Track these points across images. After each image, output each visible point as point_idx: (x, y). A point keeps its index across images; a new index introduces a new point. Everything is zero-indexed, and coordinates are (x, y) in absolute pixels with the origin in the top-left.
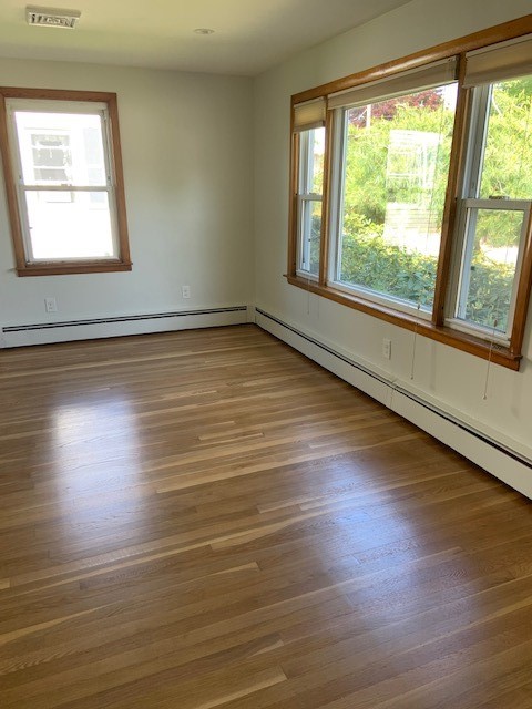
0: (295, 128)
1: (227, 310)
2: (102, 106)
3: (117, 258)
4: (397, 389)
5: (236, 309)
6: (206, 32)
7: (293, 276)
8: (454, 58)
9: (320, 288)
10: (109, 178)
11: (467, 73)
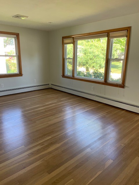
0: (63, 44)
1: (45, 85)
2: (15, 36)
3: (19, 73)
4: (97, 96)
5: (46, 85)
6: (50, 23)
7: (64, 76)
8: (107, 33)
9: (73, 78)
10: (16, 53)
11: (110, 36)
